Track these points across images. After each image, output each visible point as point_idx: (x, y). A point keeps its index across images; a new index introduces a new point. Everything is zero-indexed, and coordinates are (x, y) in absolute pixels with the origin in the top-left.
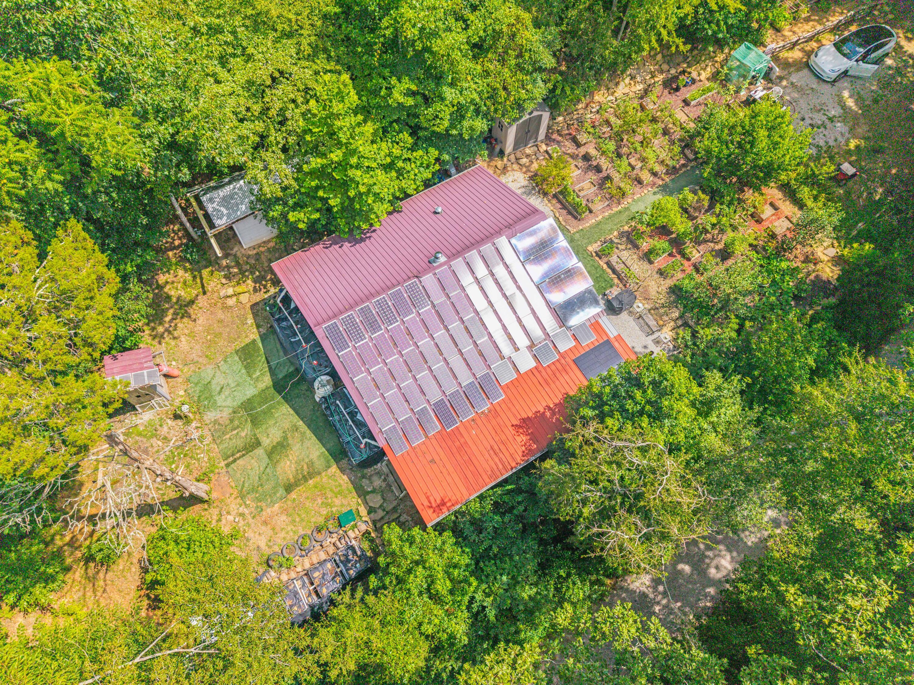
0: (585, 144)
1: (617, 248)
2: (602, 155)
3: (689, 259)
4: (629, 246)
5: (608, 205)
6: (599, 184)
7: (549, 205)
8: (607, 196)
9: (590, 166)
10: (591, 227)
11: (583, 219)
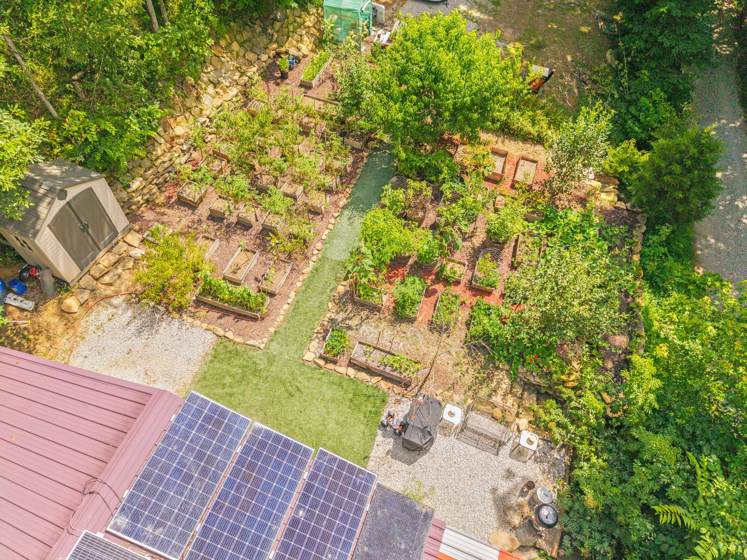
0: (201, 199)
1: (349, 328)
2: (236, 202)
3: (457, 283)
4: (364, 314)
5: (292, 270)
6: (259, 246)
7: (198, 322)
8: (282, 257)
9: (228, 226)
10: (287, 320)
11: (268, 315)
